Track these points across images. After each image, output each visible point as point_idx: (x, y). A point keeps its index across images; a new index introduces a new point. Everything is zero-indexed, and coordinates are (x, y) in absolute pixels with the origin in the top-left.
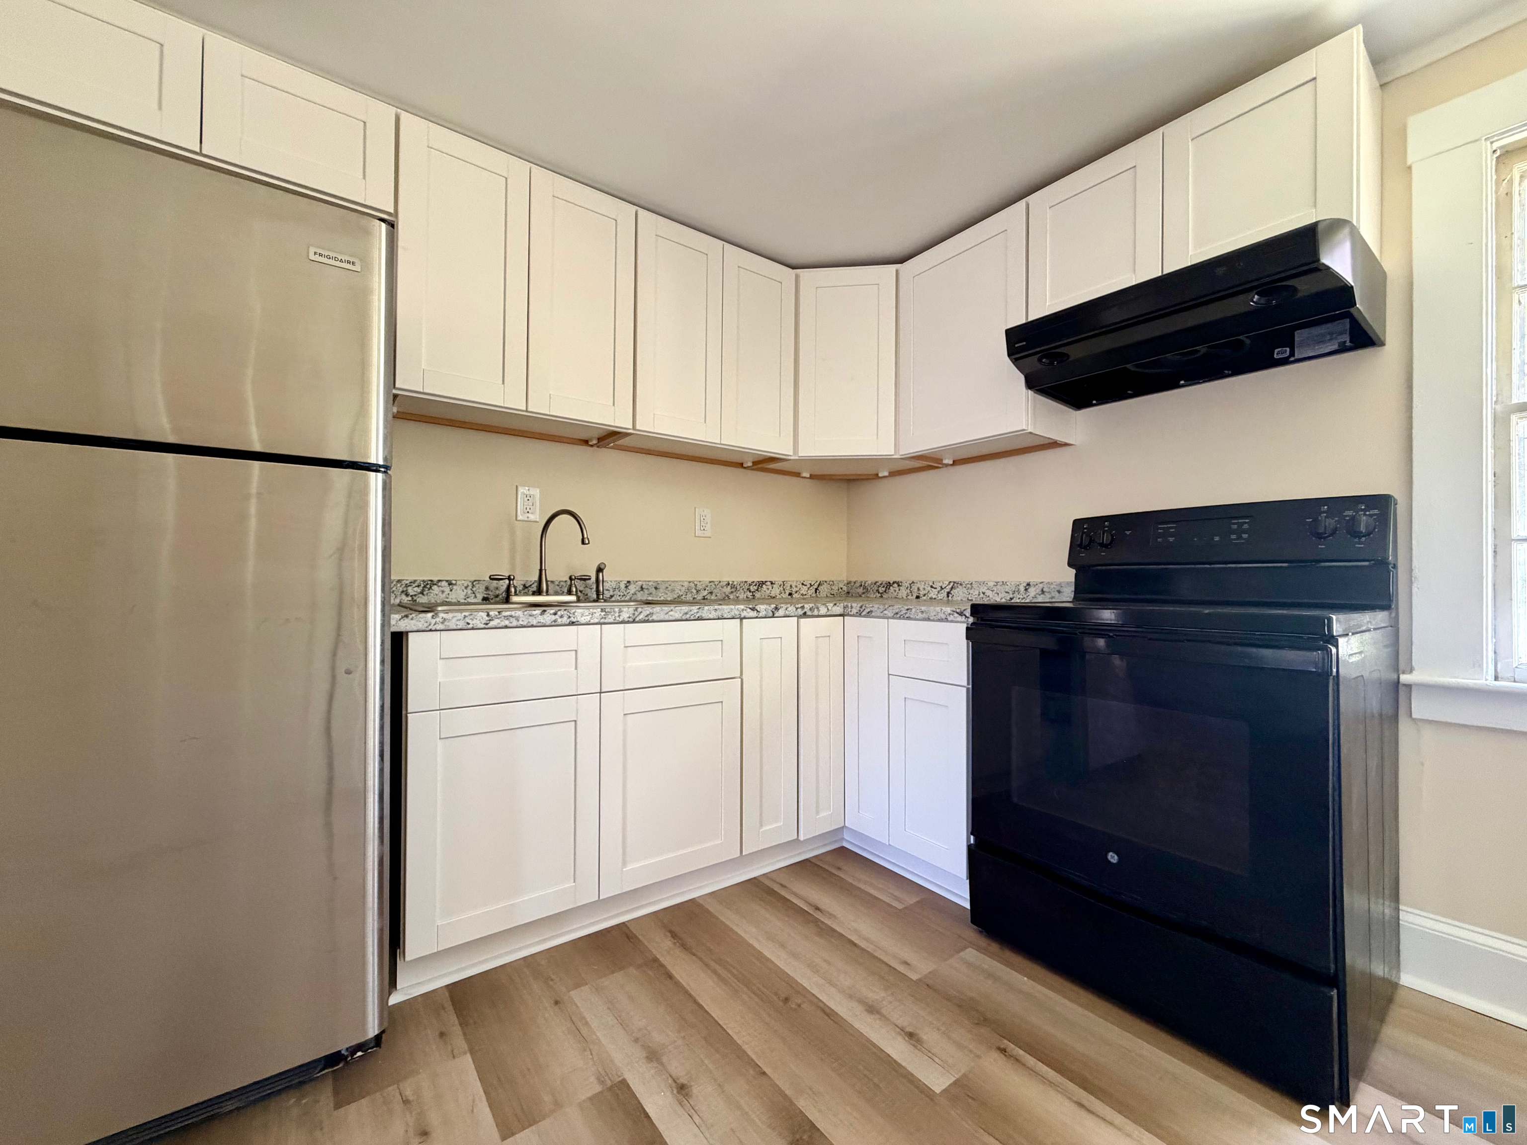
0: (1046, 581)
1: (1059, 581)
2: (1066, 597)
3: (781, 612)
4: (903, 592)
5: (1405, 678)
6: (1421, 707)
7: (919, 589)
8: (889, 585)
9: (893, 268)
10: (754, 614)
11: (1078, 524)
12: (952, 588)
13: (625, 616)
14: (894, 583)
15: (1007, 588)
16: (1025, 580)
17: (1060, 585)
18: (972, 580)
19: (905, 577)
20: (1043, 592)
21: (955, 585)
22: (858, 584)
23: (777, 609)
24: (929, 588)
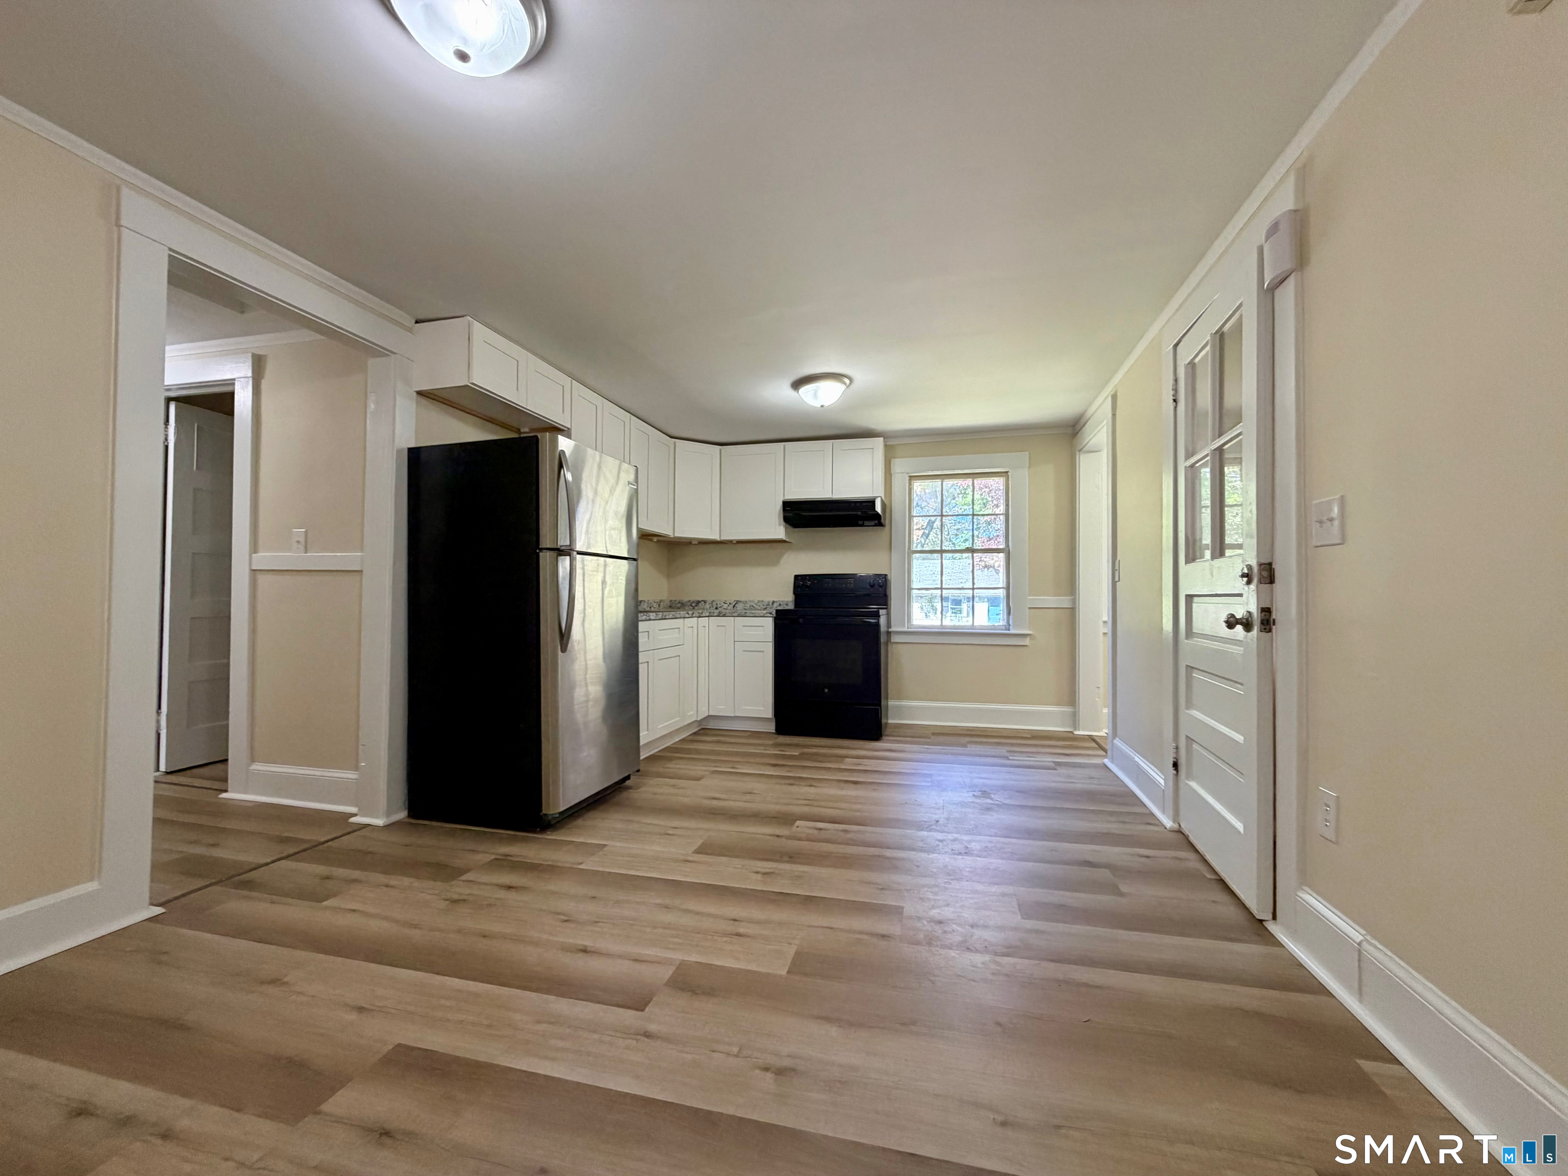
0: (781, 600)
1: (786, 600)
2: (791, 606)
3: (694, 615)
4: (708, 606)
5: (890, 630)
6: (895, 639)
7: (717, 604)
8: (698, 602)
9: (718, 447)
10: (687, 616)
11: (797, 577)
12: (736, 604)
13: (660, 617)
14: (702, 601)
15: (764, 604)
16: (771, 599)
17: (787, 602)
18: (746, 599)
19: (709, 599)
20: (780, 605)
21: (737, 602)
22: (677, 602)
23: (693, 613)
24: (723, 604)
